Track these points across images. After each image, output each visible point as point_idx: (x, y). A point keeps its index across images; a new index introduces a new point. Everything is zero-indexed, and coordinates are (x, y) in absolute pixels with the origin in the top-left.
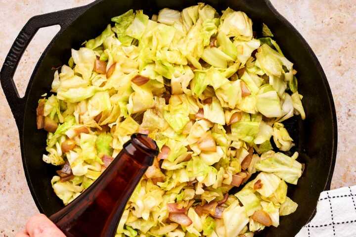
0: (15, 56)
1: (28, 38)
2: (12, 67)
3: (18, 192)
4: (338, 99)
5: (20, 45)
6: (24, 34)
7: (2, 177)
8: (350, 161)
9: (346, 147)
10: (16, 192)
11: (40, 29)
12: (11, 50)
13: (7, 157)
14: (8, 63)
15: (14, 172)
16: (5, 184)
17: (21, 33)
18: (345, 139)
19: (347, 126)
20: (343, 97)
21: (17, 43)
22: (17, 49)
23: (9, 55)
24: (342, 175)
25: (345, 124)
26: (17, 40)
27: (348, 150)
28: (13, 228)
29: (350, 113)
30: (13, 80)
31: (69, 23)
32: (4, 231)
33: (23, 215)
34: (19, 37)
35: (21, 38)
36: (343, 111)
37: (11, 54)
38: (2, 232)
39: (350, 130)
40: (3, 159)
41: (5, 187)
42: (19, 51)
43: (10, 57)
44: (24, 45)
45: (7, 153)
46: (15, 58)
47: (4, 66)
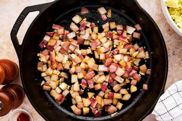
0: (18, 25)
1: (24, 17)
2: (16, 30)
4: (169, 47)
6: (22, 15)
8: (174, 75)
9: (172, 69)
11: (30, 13)
12: (16, 22)
14: (14, 29)
17: (21, 14)
18: (172, 65)
19: (173, 59)
20: (171, 45)
21: (19, 19)
22: (19, 22)
23: (15, 24)
24: (171, 82)
26: (19, 18)
27: (173, 71)
29: (174, 53)
30: (16, 37)
34: (20, 16)
35: (21, 17)
36: (171, 52)
39: (174, 61)
43: (16, 26)
44: (22, 20)
46: (18, 26)
47: (12, 30)
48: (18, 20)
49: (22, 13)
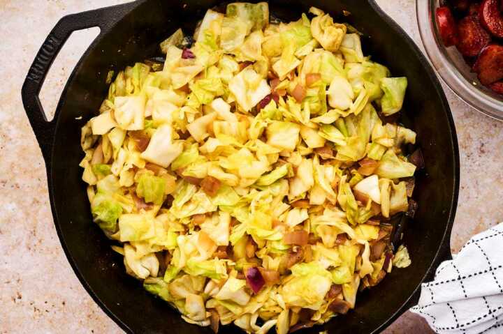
0: (41, 67)
1: (59, 44)
2: (38, 82)
3: (52, 253)
4: (468, 131)
5: (48, 53)
6: (52, 38)
7: (32, 233)
8: (483, 210)
9: (478, 192)
10: (50, 252)
11: (75, 33)
12: (36, 59)
13: (38, 207)
14: (32, 77)
15: (47, 226)
16: (36, 242)
17: (49, 37)
18: (477, 183)
19: (479, 165)
22: (44, 57)
23: (33, 65)
24: (474, 229)
25: (477, 163)
26: (43, 46)
27: (480, 197)
28: (46, 298)
29: (483, 148)
30: (38, 98)
31: (111, 24)
32: (34, 302)
33: (59, 282)
34: (47, 42)
35: (50, 44)
36: (475, 147)
37: (36, 65)
38: (31, 304)
39: (483, 171)
40: (33, 210)
41: (35, 245)
42: (46, 60)
43: (35, 69)
44: (52, 54)
45: (38, 202)
46: (41, 70)
47: (27, 80)
48: (41, 52)
49: (52, 33)
